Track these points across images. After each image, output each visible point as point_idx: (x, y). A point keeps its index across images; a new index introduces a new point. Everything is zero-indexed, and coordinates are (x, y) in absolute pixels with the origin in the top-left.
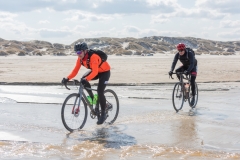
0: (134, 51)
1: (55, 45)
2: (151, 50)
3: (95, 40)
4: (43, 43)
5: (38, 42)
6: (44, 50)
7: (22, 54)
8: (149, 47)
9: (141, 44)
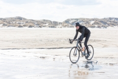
0: (96, 26)
1: (53, 22)
2: (107, 25)
3: (76, 19)
4: (47, 21)
5: (44, 20)
6: (47, 24)
7: (30, 27)
8: (105, 23)
9: (101, 22)
